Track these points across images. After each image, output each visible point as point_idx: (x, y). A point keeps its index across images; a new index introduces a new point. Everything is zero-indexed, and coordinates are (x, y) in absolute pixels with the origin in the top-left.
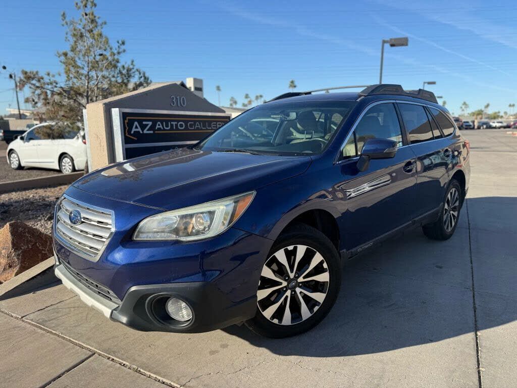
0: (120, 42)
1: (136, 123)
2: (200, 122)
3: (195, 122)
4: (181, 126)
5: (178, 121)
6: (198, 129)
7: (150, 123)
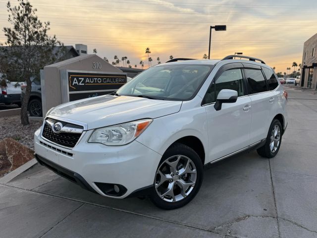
0: (47, 23)
1: (75, 79)
2: (109, 78)
3: (107, 78)
4: (99, 80)
5: (98, 78)
6: (108, 82)
7: (83, 79)
